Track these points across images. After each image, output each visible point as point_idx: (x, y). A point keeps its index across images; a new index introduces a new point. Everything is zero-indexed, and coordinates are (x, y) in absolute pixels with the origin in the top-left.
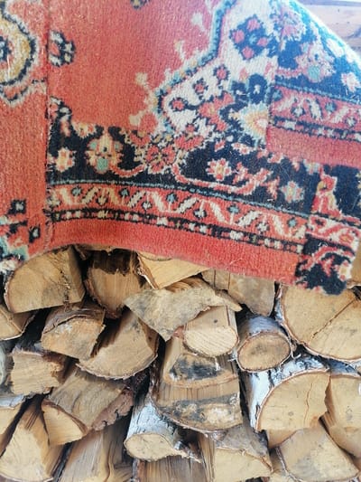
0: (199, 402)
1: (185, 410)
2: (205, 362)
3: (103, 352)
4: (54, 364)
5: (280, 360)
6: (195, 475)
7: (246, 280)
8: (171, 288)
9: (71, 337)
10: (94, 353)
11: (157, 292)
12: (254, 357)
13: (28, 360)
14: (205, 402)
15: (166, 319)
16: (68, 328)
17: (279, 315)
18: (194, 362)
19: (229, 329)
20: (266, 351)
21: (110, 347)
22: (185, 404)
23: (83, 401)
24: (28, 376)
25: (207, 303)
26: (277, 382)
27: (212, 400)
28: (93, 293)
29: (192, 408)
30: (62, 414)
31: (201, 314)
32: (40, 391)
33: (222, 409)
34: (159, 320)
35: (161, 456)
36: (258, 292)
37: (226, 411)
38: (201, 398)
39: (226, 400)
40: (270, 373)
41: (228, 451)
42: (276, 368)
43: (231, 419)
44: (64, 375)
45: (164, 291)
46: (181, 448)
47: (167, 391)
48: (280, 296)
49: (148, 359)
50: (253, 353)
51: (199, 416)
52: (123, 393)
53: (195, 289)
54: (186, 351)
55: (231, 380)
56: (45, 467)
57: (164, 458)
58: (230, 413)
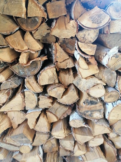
0: (92, 111)
1: (87, 113)
2: (94, 100)
3: (64, 97)
4: (51, 100)
5: (116, 100)
6: (88, 132)
7: (108, 76)
8: (86, 78)
9: (56, 92)
10: (62, 97)
11: (82, 79)
12: (109, 98)
13: (44, 99)
14: (93, 111)
15: (84, 87)
16: (55, 89)
17: (117, 87)
18: (90, 100)
19: (103, 90)
20: (112, 97)
21: (66, 95)
22: (87, 112)
23: (58, 111)
24: (44, 103)
25: (96, 83)
26: (115, 106)
27: (95, 111)
29: (89, 113)
30: (52, 114)
31: (94, 86)
32: (46, 107)
33: (98, 113)
34: (82, 87)
35: (79, 127)
36: (111, 80)
37: (99, 114)
38: (92, 110)
39: (99, 111)
40: (112, 103)
41: (99, 125)
42: (114, 102)
43: (100, 116)
44: (52, 103)
45: (84, 79)
46: (85, 124)
47: (81, 108)
48: (117, 81)
49: (77, 99)
50: (109, 97)
51: (91, 115)
52: (69, 109)
53: (93, 78)
54: (88, 97)
55: (100, 105)
56: (48, 128)
57: (80, 127)
58: (100, 114)
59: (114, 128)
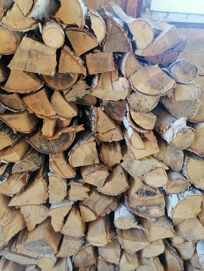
0: (147, 206)
1: (141, 209)
2: (151, 190)
3: (107, 184)
4: (87, 188)
5: (183, 190)
6: (142, 236)
7: (172, 157)
8: (140, 160)
9: (96, 178)
10: (104, 185)
11: (134, 161)
12: (173, 188)
13: (77, 187)
14: (150, 206)
15: (138, 172)
16: (95, 174)
17: (184, 172)
18: (146, 190)
19: (165, 177)
20: (178, 186)
21: (110, 182)
22: (141, 206)
23: (97, 204)
24: (76, 194)
25: (155, 166)
26: (181, 199)
27: (153, 205)
28: (102, 159)
29: (144, 208)
30: (88, 209)
31: (152, 170)
32: (80, 199)
33: (157, 209)
34: (135, 172)
35: (128, 228)
36: (176, 162)
37: (158, 210)
38: (148, 204)
39: (159, 205)
40: (178, 195)
41: (158, 226)
42: (181, 193)
43: (160, 213)
44: (89, 193)
45: (137, 161)
46: (138, 225)
47: (132, 201)
48: (185, 164)
49: (126, 188)
50: (173, 187)
51: (147, 212)
52: (113, 201)
53: (150, 160)
54: (144, 185)
55: (161, 197)
56: (82, 230)
57: (129, 229)
58: (160, 211)
59: (181, 230)
